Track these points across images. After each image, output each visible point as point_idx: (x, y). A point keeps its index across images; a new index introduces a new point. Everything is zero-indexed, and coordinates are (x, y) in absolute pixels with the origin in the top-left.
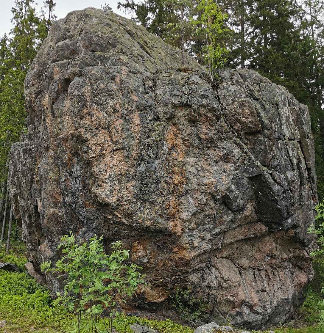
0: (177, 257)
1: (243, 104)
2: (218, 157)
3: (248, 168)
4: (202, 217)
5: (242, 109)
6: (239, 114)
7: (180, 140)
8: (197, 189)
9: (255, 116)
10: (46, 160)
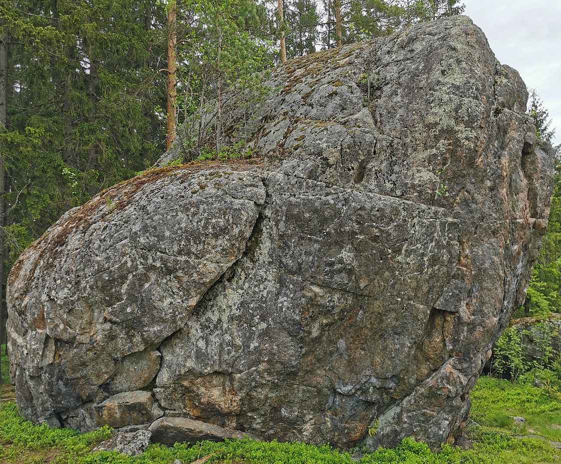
10: (494, 249)
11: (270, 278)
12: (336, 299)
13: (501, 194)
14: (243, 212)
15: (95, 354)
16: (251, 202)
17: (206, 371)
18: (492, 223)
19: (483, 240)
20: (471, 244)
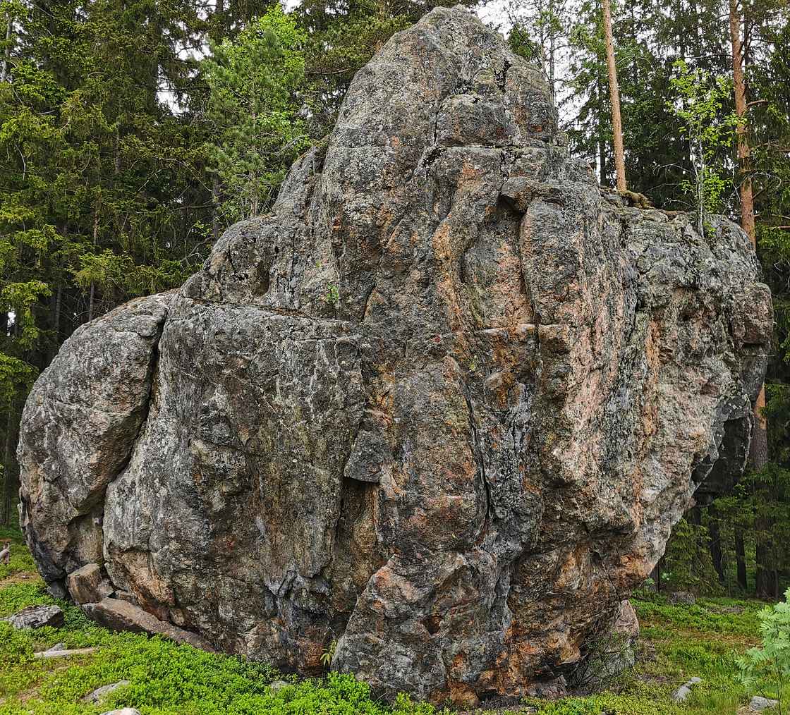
0: (624, 573)
1: (760, 294)
2: (700, 384)
3: (730, 404)
4: (671, 495)
5: (757, 303)
6: (751, 310)
7: (657, 349)
8: (673, 444)
9: (771, 318)
10: (434, 381)
11: (170, 430)
12: (225, 459)
13: (440, 290)
14: (122, 347)
15: (46, 516)
16: (134, 334)
17: (124, 545)
18: (427, 339)
19: (414, 368)
20: (396, 375)
